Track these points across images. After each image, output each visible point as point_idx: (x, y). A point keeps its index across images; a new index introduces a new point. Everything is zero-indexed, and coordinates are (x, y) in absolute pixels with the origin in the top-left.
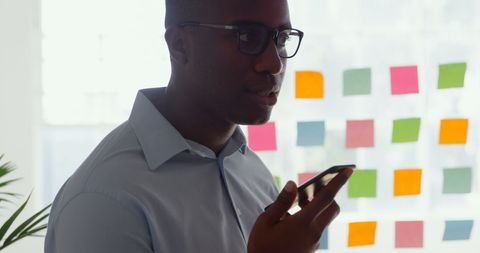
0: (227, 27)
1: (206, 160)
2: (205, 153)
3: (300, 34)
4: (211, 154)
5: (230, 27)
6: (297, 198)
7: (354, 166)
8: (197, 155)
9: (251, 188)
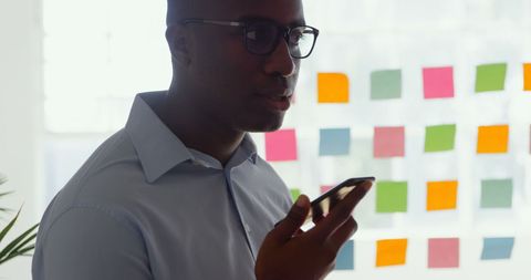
0: (233, 24)
1: (211, 171)
2: (209, 163)
3: (316, 32)
4: (217, 165)
5: (236, 24)
6: (310, 213)
7: (373, 178)
8: (200, 166)
9: (262, 202)
